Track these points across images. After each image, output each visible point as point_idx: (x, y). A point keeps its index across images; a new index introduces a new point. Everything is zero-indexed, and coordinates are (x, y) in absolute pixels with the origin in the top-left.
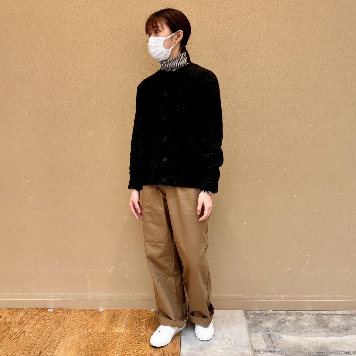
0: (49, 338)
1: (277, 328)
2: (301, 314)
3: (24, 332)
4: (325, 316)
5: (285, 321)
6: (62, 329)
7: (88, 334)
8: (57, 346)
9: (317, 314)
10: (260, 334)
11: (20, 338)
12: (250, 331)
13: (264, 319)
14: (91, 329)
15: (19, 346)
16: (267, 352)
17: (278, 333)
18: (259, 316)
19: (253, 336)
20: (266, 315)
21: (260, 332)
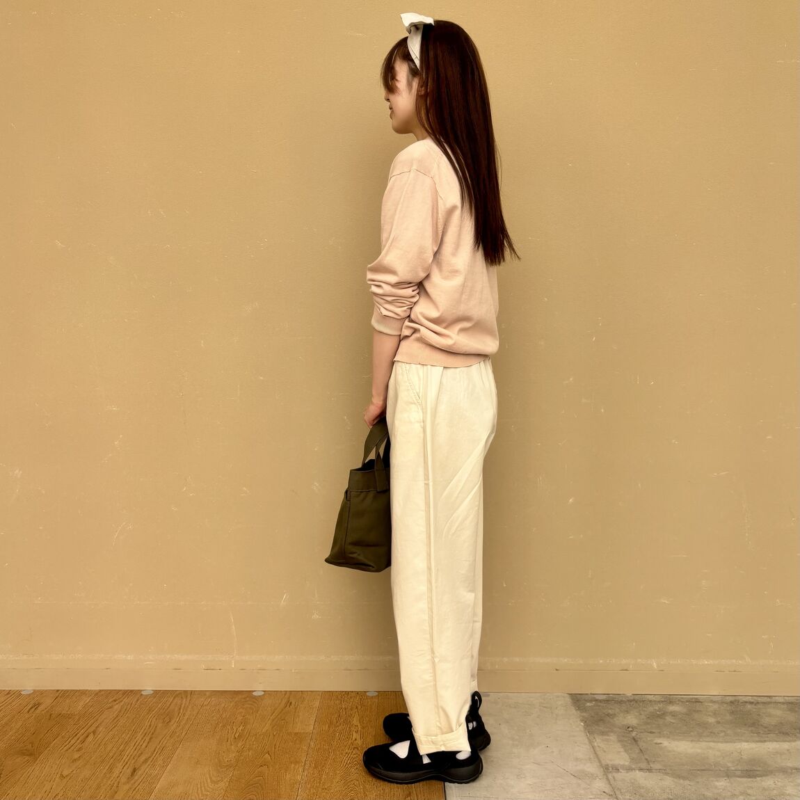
0: (150, 743)
1: (649, 727)
2: (696, 702)
3: (94, 732)
4: (748, 706)
5: (663, 714)
6: (178, 726)
7: (236, 736)
8: (170, 757)
10: (613, 737)
11: (86, 743)
12: (589, 732)
13: (617, 710)
14: (241, 727)
16: (634, 769)
17: (650, 734)
18: (605, 705)
19: (599, 741)
20: (621, 702)
21: (612, 734)
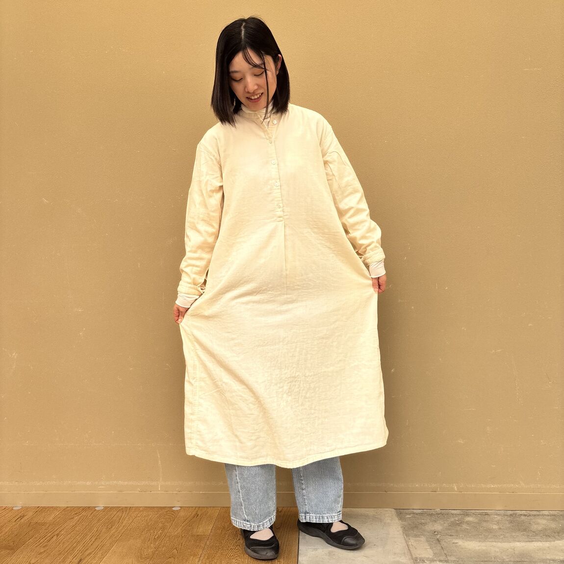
0: (95, 542)
1: (449, 532)
2: (486, 515)
3: (58, 535)
4: (523, 517)
5: (461, 523)
6: (116, 531)
7: (156, 537)
8: (107, 552)
9: (511, 515)
10: (423, 539)
11: (51, 542)
12: (406, 535)
13: (428, 520)
14: (160, 531)
15: (48, 551)
16: (436, 561)
17: (449, 537)
18: (419, 517)
19: (412, 541)
20: (431, 515)
21: (423, 537)
